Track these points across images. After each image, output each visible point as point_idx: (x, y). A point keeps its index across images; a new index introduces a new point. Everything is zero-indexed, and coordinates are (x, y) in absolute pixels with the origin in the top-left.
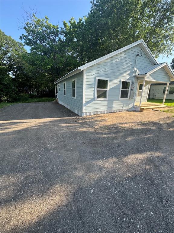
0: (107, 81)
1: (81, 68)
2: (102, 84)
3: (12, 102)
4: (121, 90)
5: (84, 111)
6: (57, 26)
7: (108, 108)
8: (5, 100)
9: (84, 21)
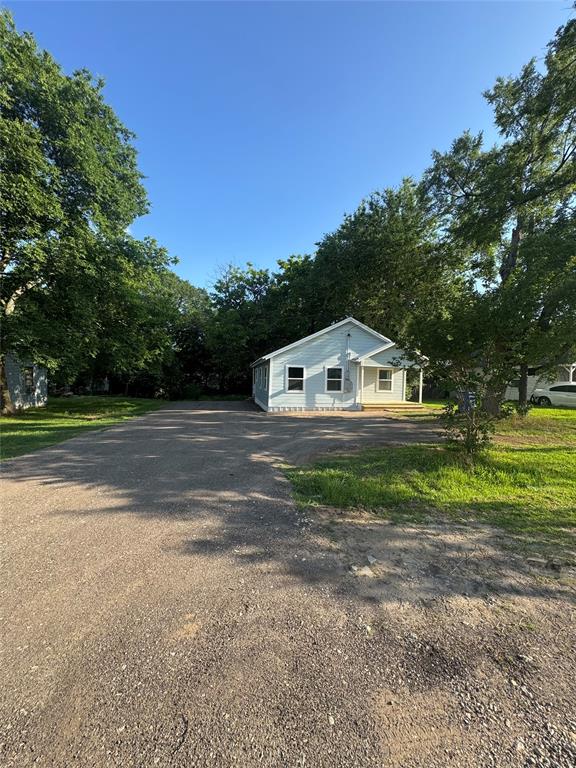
0: (302, 369)
1: (266, 357)
2: (296, 373)
3: (171, 400)
4: (326, 379)
5: (270, 405)
6: (267, 270)
7: (307, 404)
8: (159, 397)
9: (313, 258)
